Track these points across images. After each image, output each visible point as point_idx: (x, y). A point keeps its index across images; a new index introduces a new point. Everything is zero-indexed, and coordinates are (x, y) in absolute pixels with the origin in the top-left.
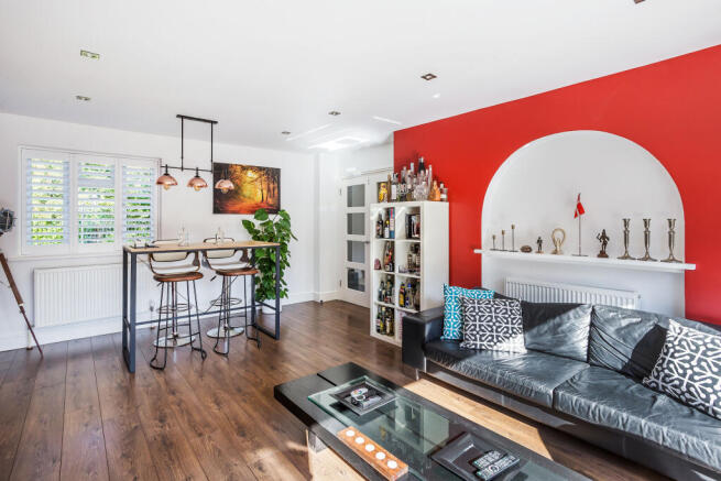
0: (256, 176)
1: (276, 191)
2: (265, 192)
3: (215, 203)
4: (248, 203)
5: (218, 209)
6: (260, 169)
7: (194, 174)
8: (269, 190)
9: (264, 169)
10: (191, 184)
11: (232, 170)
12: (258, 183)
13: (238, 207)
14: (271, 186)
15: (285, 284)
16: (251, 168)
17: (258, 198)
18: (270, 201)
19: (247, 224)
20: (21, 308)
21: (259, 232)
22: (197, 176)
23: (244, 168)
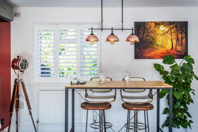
0: (166, 29)
1: (184, 40)
2: (174, 41)
3: (136, 51)
4: (160, 51)
5: (138, 55)
6: (170, 23)
7: (110, 32)
8: (178, 39)
9: (174, 23)
10: (108, 40)
11: (148, 26)
12: (168, 35)
13: (152, 53)
14: (180, 36)
15: (190, 116)
16: (163, 23)
17: (169, 46)
18: (179, 48)
19: (158, 67)
20: (30, 112)
21: (167, 73)
22: (112, 34)
23: (157, 24)
